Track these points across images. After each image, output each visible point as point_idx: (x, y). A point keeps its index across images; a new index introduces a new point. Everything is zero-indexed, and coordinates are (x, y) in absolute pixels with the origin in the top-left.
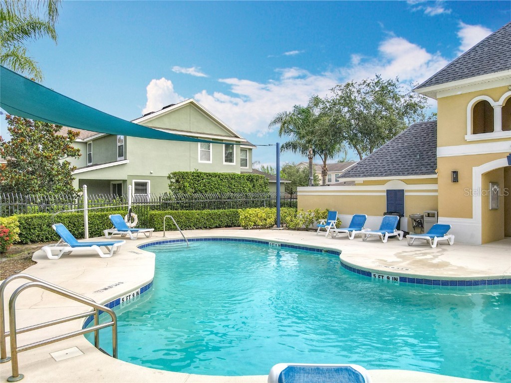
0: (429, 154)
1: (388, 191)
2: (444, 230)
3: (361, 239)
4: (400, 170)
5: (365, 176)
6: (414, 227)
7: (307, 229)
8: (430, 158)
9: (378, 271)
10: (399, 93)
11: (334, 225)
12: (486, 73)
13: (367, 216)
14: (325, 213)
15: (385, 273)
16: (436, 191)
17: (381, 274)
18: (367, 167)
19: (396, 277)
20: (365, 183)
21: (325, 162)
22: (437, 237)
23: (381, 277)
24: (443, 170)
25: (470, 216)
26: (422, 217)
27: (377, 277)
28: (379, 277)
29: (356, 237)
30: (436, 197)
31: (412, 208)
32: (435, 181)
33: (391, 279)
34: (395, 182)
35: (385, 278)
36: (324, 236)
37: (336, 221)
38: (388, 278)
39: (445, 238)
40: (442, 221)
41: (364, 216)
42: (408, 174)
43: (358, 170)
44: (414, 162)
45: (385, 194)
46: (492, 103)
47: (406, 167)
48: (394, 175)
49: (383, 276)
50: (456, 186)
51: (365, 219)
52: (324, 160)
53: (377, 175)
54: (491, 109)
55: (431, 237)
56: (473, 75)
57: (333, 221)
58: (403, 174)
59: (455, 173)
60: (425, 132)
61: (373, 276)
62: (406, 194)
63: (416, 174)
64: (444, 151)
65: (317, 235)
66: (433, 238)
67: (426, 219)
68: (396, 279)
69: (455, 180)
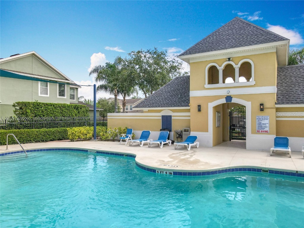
0: (185, 95)
1: (163, 116)
2: (193, 139)
3: (147, 146)
4: (169, 104)
5: (149, 107)
6: (177, 138)
7: (113, 140)
8: (186, 97)
9: (160, 168)
10: (167, 60)
11: (131, 137)
12: (215, 50)
13: (150, 131)
14: (125, 130)
15: (165, 170)
16: (189, 116)
17: (162, 171)
18: (150, 102)
19: (171, 172)
20: (149, 111)
21: (124, 98)
22: (191, 143)
23: (162, 172)
24: (193, 104)
25: (207, 131)
26: (182, 131)
27: (159, 173)
28: (161, 173)
29: (144, 145)
30: (189, 120)
31: (176, 126)
32: (189, 111)
33: (168, 173)
34: (167, 111)
35: (164, 173)
36: (125, 144)
37: (132, 135)
38: (166, 173)
39: (195, 144)
40: (193, 134)
41: (149, 132)
42: (174, 106)
43: (145, 103)
44: (177, 99)
45: (161, 118)
46: (218, 68)
47: (173, 102)
48: (166, 107)
49: (163, 172)
50: (200, 113)
51: (150, 133)
52: (124, 97)
53: (156, 107)
54: (218, 71)
55: (187, 144)
56: (209, 51)
57: (130, 135)
58: (171, 106)
59: (199, 106)
60: (183, 82)
61: (157, 172)
62: (172, 118)
63: (178, 106)
64: (193, 94)
65: (120, 144)
66: (188, 144)
67: (183, 133)
68: (171, 173)
69: (199, 110)
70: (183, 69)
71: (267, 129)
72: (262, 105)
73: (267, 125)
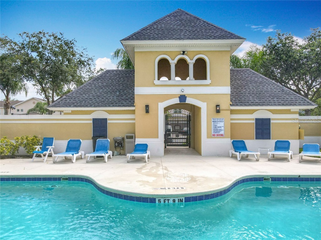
0: (125, 92)
1: (95, 120)
2: (144, 148)
4: (106, 103)
5: (75, 106)
6: (115, 147)
8: (127, 95)
9: (165, 195)
11: (52, 149)
12: (169, 39)
13: (81, 140)
14: (33, 139)
15: (171, 196)
16: (134, 119)
17: (166, 198)
18: (76, 99)
19: (181, 198)
20: (73, 113)
23: (167, 201)
24: (139, 104)
25: (157, 136)
26: (123, 139)
27: (162, 202)
28: (165, 202)
29: (77, 159)
30: (134, 124)
31: (114, 133)
32: (133, 112)
33: (177, 201)
34: (100, 113)
35: (171, 201)
36: (43, 162)
37: (53, 147)
38: (174, 201)
40: (139, 141)
41: (79, 141)
42: (113, 106)
43: (68, 101)
44: (115, 97)
45: (91, 122)
46: (170, 61)
47: (110, 101)
48: (102, 106)
49: (168, 200)
50: (148, 116)
51: (80, 143)
52: (6, 95)
53: (87, 106)
56: (162, 39)
57: (51, 147)
58: (109, 106)
59: (147, 106)
60: (117, 77)
61: (157, 202)
62: (108, 122)
63: (119, 106)
64: (139, 90)
65: (33, 162)
67: (126, 140)
68: (181, 201)
69: (147, 111)
70: (95, 65)
71: (222, 132)
72: (217, 106)
73: (223, 128)
